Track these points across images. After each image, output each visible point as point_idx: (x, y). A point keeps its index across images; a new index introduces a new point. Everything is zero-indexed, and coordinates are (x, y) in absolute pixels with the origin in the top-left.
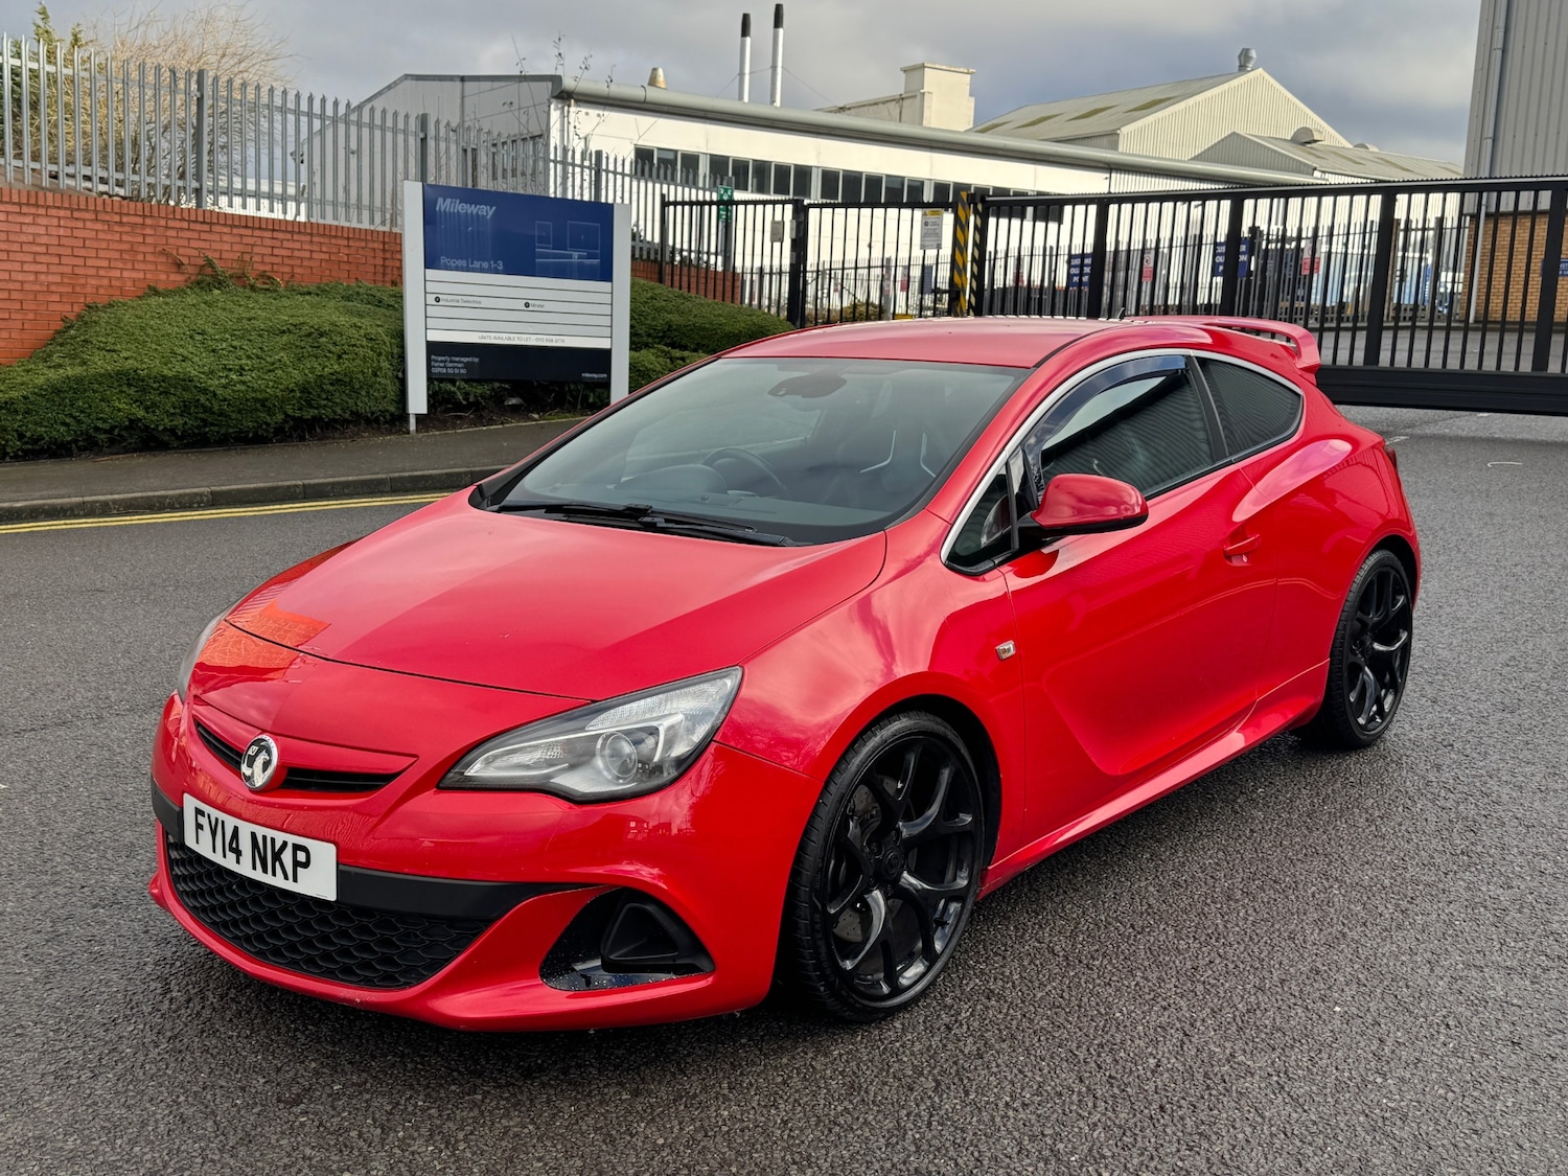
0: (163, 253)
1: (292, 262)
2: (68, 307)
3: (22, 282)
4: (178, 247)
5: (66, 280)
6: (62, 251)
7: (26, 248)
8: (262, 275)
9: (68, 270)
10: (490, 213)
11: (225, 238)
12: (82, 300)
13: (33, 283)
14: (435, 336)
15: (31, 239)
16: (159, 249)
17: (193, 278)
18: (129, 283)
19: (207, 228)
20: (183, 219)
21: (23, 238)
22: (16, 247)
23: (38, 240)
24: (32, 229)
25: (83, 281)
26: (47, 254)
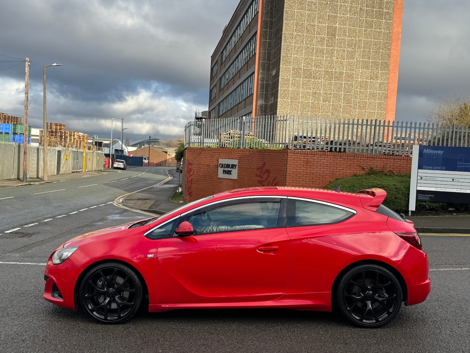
0: (359, 165)
1: (400, 168)
2: (331, 179)
3: (320, 173)
4: (363, 164)
5: (331, 173)
6: (331, 166)
7: (321, 165)
8: (390, 171)
9: (332, 170)
10: (442, 153)
11: (378, 162)
12: (335, 177)
13: (322, 173)
14: (419, 188)
15: (323, 163)
16: (358, 165)
17: (367, 172)
18: (349, 173)
19: (373, 159)
20: (366, 157)
21: (321, 163)
22: (319, 165)
23: (325, 163)
24: (323, 161)
25: (336, 173)
26: (327, 166)
